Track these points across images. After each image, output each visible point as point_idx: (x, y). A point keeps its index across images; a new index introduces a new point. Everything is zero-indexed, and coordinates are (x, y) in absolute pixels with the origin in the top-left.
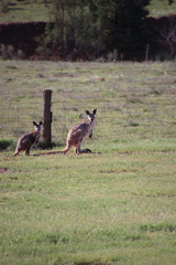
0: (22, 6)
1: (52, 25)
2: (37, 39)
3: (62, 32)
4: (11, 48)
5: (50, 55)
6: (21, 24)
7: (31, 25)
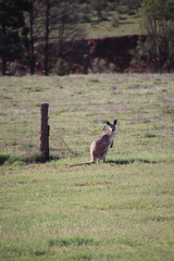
0: (133, 20)
1: (144, 38)
2: (132, 52)
3: (155, 44)
4: (103, 61)
5: (144, 67)
6: (117, 38)
7: (126, 39)
